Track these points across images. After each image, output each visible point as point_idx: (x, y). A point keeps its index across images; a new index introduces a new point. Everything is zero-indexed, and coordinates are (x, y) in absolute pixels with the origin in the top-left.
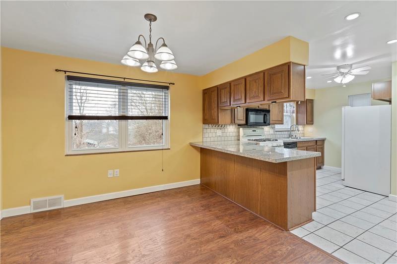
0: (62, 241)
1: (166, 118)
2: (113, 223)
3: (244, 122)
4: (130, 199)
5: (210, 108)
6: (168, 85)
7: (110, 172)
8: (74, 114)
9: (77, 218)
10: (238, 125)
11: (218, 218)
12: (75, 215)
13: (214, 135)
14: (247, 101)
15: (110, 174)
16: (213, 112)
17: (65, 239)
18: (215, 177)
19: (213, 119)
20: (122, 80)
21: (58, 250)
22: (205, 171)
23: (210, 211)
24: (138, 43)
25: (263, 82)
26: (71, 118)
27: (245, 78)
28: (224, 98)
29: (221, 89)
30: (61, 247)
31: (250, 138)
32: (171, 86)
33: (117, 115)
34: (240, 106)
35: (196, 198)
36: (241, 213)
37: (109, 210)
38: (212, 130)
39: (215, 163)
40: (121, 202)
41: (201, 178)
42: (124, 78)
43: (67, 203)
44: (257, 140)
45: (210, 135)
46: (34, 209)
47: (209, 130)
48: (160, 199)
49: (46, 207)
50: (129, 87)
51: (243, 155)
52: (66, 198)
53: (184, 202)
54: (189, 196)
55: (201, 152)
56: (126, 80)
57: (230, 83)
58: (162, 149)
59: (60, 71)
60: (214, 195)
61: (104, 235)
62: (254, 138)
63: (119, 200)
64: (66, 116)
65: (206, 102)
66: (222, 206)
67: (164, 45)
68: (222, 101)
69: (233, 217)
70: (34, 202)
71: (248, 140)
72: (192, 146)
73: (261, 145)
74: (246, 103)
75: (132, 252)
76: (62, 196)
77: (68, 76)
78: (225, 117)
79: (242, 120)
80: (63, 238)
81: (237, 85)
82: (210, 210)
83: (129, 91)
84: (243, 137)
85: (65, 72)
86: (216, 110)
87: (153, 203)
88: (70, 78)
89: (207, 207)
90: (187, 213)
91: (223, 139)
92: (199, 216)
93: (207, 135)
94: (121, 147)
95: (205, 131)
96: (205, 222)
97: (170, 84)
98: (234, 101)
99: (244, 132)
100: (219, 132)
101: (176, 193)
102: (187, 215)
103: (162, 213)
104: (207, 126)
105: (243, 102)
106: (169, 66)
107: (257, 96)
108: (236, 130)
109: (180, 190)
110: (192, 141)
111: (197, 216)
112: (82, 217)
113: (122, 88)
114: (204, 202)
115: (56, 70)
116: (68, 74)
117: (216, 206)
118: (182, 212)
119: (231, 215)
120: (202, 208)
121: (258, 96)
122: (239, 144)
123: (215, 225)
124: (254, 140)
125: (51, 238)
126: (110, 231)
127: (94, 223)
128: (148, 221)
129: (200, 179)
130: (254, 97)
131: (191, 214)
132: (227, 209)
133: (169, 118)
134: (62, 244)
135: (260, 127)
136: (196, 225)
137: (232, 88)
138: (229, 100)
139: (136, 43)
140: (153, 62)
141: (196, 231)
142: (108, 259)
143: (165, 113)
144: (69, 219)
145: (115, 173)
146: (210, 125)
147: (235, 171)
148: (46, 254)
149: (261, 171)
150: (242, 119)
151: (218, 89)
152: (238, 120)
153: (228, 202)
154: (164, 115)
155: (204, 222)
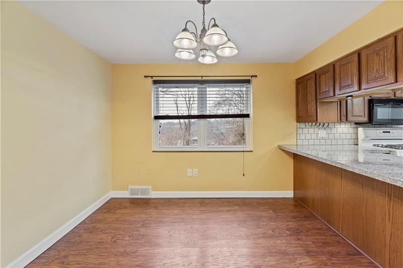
0: (138, 231)
1: (247, 116)
2: (183, 224)
3: (366, 119)
4: (207, 201)
5: (306, 102)
6: (250, 78)
7: (189, 170)
8: (160, 115)
9: (156, 211)
10: (356, 124)
11: (308, 253)
12: (156, 208)
13: (314, 136)
14: (363, 86)
15: (189, 173)
16: (309, 106)
17: (141, 229)
18: (313, 193)
19: (310, 116)
20: (200, 78)
21: (131, 238)
22: (299, 182)
23: (299, 239)
24: (185, 30)
25: (393, 52)
26: (157, 118)
27: (359, 53)
28: (325, 86)
29: (320, 75)
30: (135, 236)
31: (377, 142)
32: (253, 79)
33: (196, 114)
34: (351, 96)
35: (283, 216)
36: (351, 257)
37: (184, 209)
38: (311, 130)
39: (313, 174)
40: (198, 203)
41: (294, 190)
42: (202, 76)
43: (154, 194)
44: (391, 146)
45: (308, 136)
46: (131, 194)
47: (305, 131)
48: (237, 207)
49: (138, 195)
50: (208, 85)
51: (351, 170)
52: (154, 190)
53: (265, 217)
54: (274, 211)
55: (294, 158)
56: (204, 78)
57: (333, 65)
58: (243, 151)
59: (148, 76)
60: (310, 217)
61: (171, 235)
62: (386, 143)
63: (197, 200)
64: (153, 117)
65: (301, 95)
66: (319, 237)
67: (215, 25)
68: (322, 91)
69: (334, 260)
70: (131, 189)
71: (374, 145)
72: (281, 149)
73: (398, 154)
74: (360, 89)
75: (188, 265)
76: (150, 187)
77: (154, 80)
78: (328, 113)
79: (361, 116)
80: (140, 227)
81: (345, 65)
82: (299, 237)
83: (208, 89)
84: (363, 140)
85: (152, 77)
86: (313, 103)
87: (229, 211)
88: (155, 82)
89: (296, 233)
90: (264, 233)
91: (329, 142)
92: (281, 243)
93: (303, 137)
94: (200, 146)
95: (300, 131)
96: (287, 254)
97: (252, 76)
98: (340, 90)
99: (365, 133)
100: (322, 133)
101: (259, 204)
102: (265, 236)
103: (235, 225)
104: (302, 125)
105: (356, 88)
106: (227, 52)
107: (381, 77)
108: (351, 130)
109: (264, 201)
110: (281, 143)
111: (278, 242)
112: (161, 211)
113: (201, 86)
114: (292, 224)
115: (145, 77)
116: (155, 79)
117: (310, 233)
118: (259, 231)
119: (332, 254)
120: (288, 232)
121: (383, 77)
122: (357, 151)
123: (301, 264)
124: (386, 147)
125: (132, 224)
126: (177, 232)
127: (167, 219)
128: (216, 232)
129: (293, 192)
130: (375, 79)
131: (270, 237)
132: (326, 244)
133: (251, 115)
134: (136, 233)
135: (399, 126)
136: (275, 254)
137: (337, 70)
138: (332, 88)
139: (183, 30)
140: (206, 49)
141: (271, 263)
142: (164, 264)
143: (247, 110)
144: (151, 210)
145: (194, 172)
146: (307, 124)
147: (341, 191)
148: (122, 240)
149: (390, 199)
150: (362, 114)
151: (316, 75)
152: (353, 116)
153: (331, 233)
154: (245, 112)
155: (285, 254)
